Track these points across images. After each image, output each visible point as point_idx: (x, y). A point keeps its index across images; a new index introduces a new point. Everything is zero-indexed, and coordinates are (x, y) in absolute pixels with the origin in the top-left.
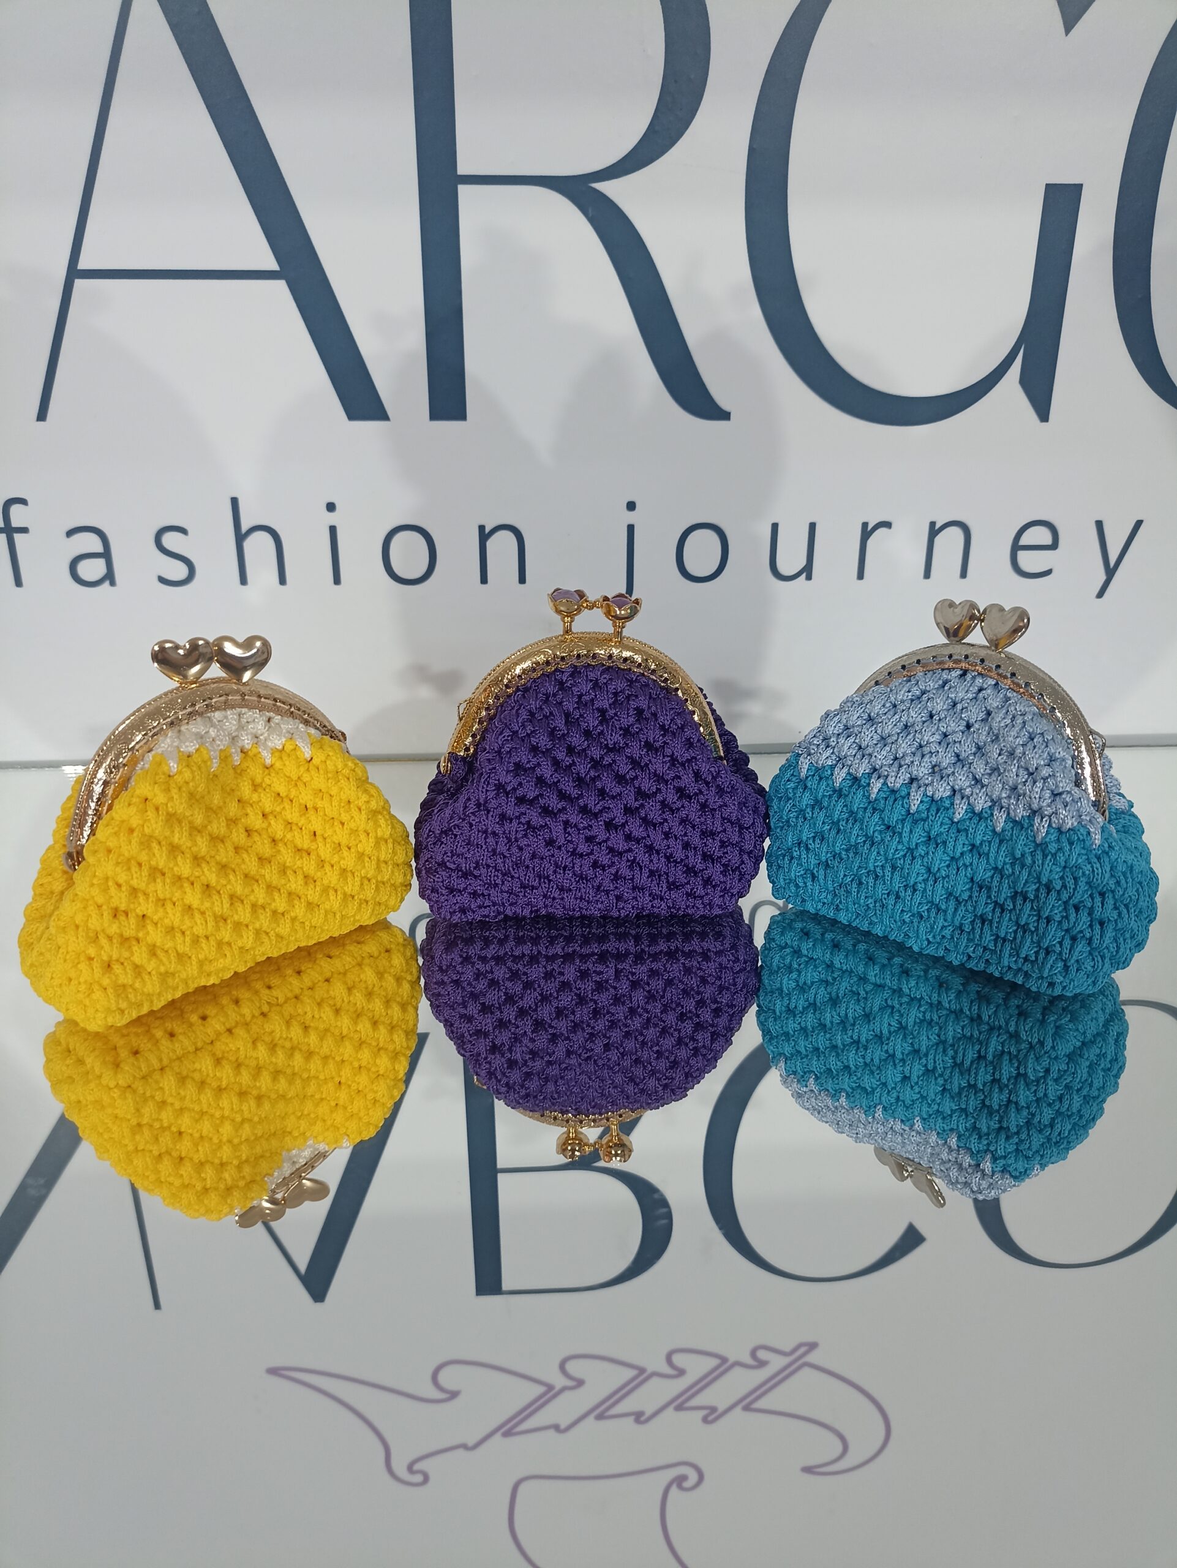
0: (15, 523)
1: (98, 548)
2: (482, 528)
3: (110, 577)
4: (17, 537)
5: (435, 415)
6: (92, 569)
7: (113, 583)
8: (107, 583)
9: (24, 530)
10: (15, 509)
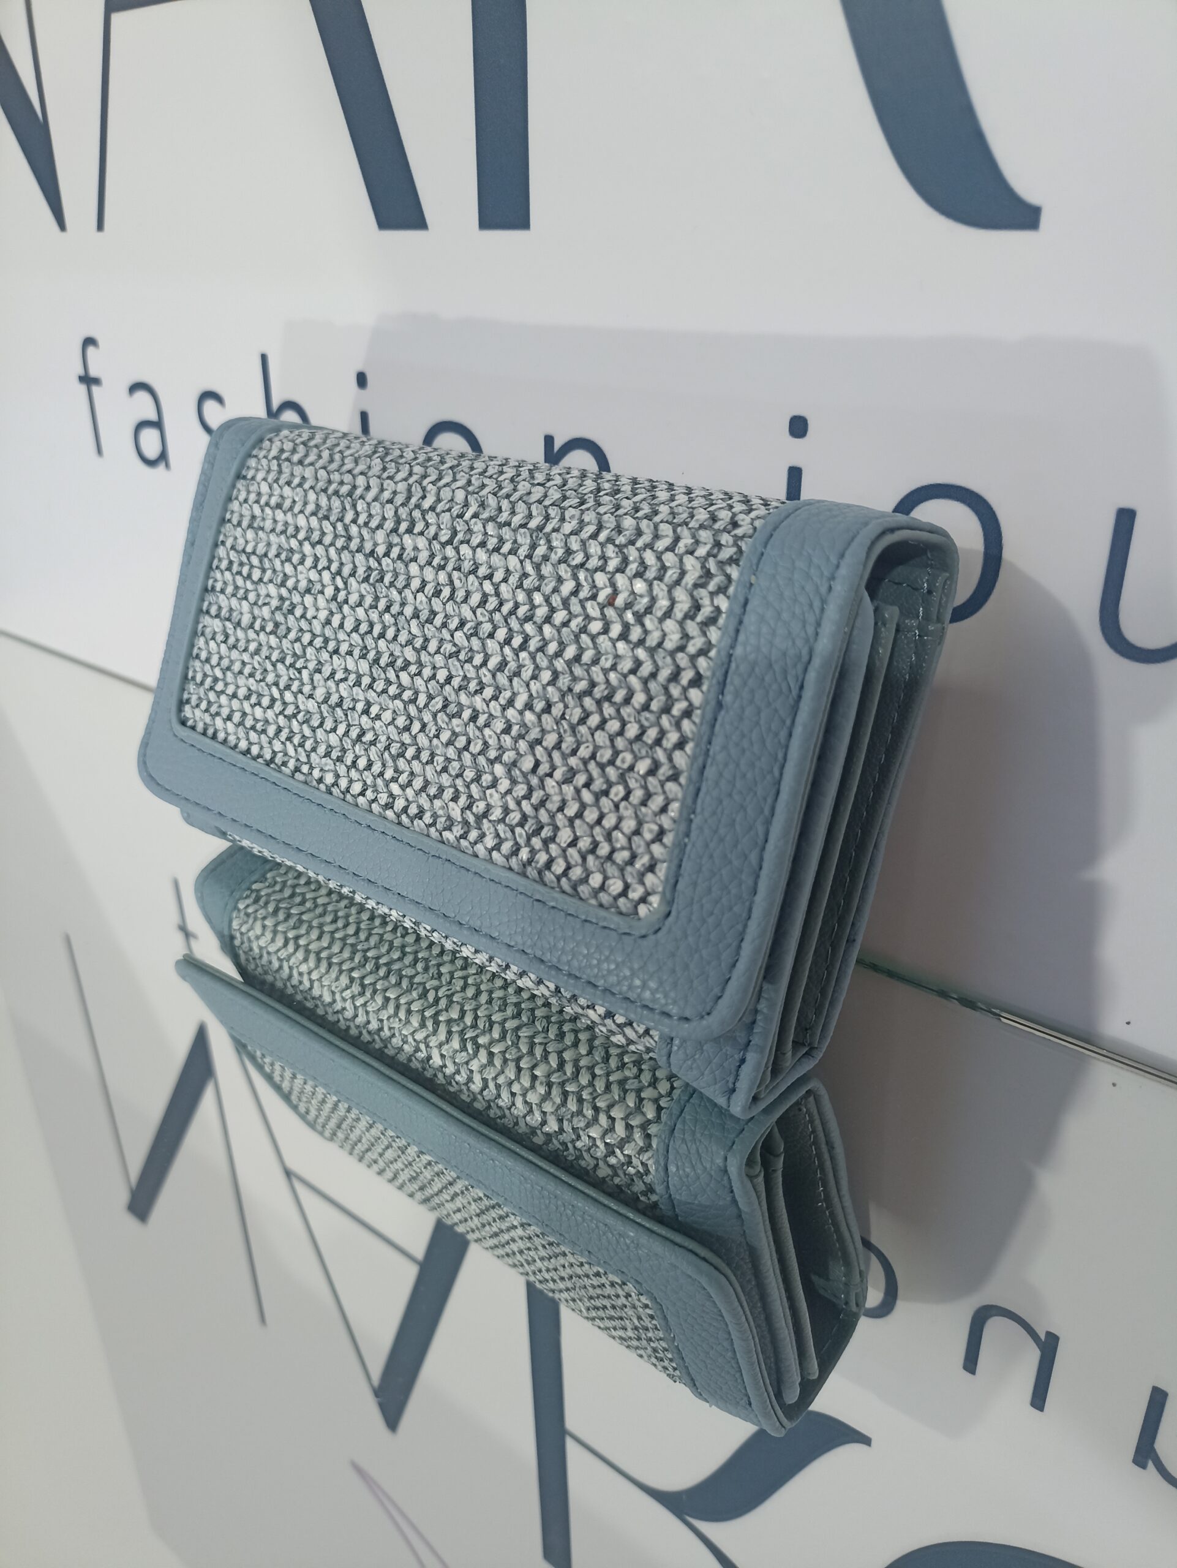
0: (93, 373)
1: (152, 416)
2: (549, 440)
3: (163, 457)
4: (95, 389)
5: (488, 220)
6: (150, 441)
7: (167, 466)
8: (162, 466)
9: (97, 381)
10: (91, 350)
